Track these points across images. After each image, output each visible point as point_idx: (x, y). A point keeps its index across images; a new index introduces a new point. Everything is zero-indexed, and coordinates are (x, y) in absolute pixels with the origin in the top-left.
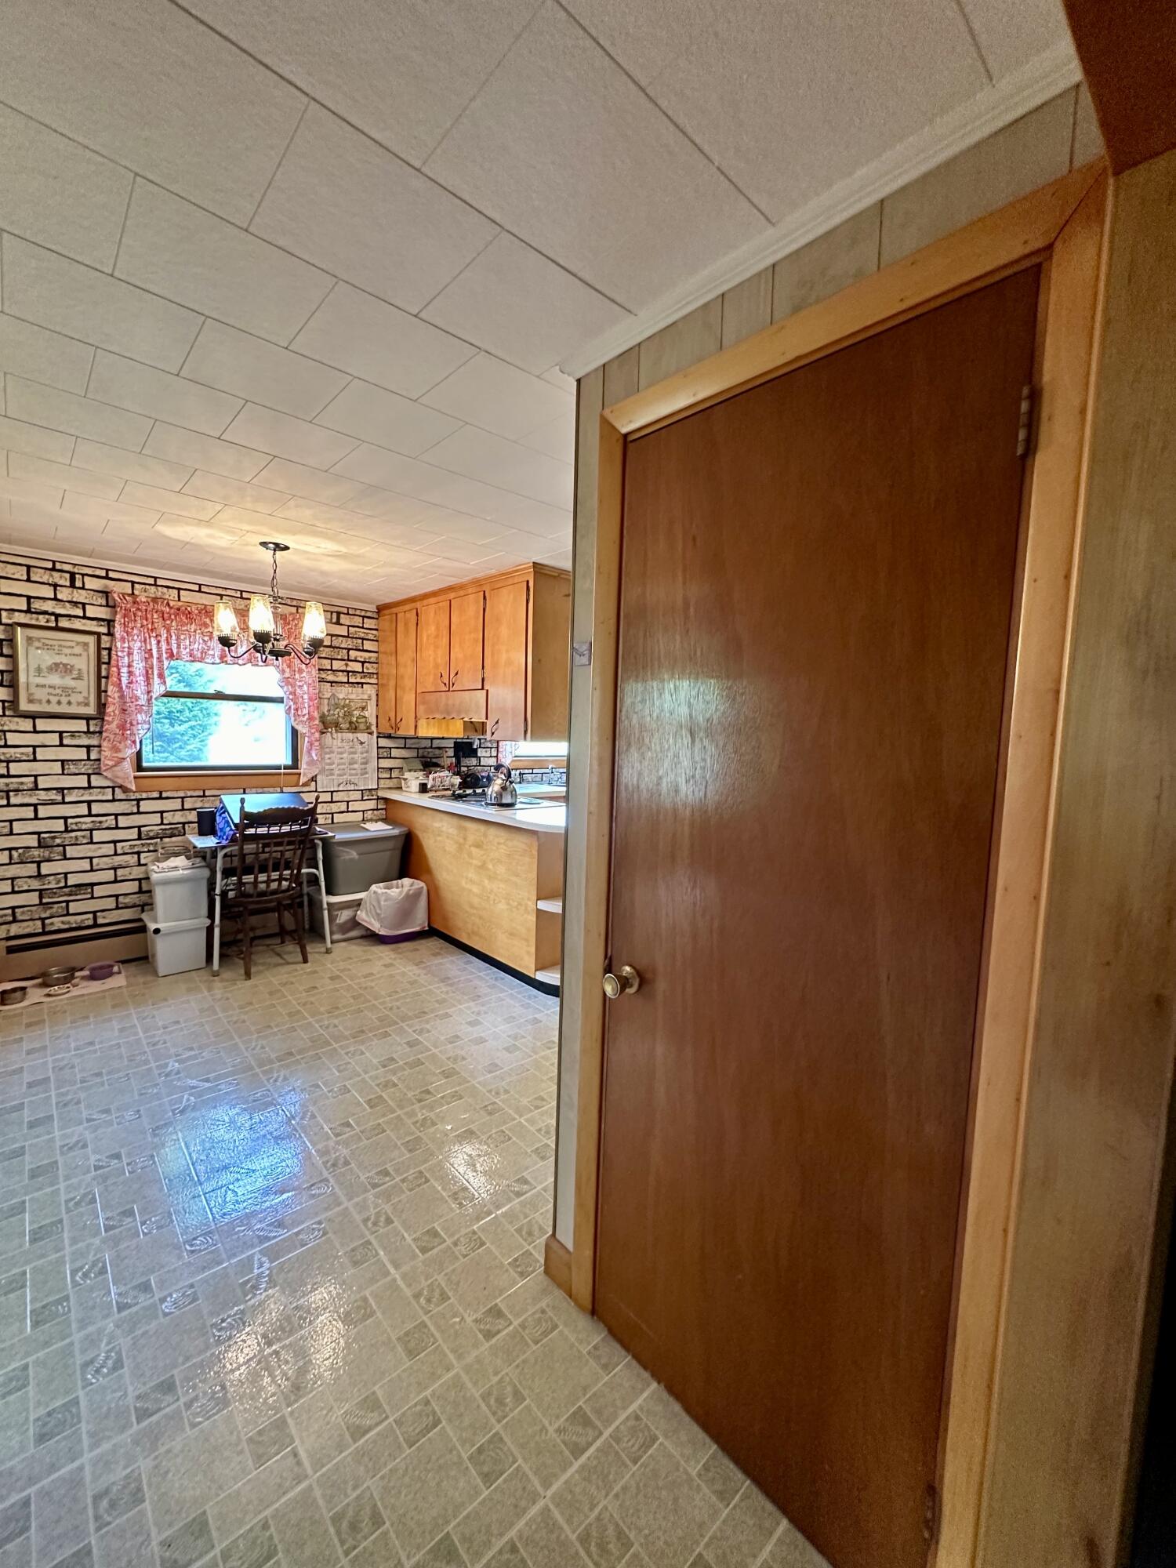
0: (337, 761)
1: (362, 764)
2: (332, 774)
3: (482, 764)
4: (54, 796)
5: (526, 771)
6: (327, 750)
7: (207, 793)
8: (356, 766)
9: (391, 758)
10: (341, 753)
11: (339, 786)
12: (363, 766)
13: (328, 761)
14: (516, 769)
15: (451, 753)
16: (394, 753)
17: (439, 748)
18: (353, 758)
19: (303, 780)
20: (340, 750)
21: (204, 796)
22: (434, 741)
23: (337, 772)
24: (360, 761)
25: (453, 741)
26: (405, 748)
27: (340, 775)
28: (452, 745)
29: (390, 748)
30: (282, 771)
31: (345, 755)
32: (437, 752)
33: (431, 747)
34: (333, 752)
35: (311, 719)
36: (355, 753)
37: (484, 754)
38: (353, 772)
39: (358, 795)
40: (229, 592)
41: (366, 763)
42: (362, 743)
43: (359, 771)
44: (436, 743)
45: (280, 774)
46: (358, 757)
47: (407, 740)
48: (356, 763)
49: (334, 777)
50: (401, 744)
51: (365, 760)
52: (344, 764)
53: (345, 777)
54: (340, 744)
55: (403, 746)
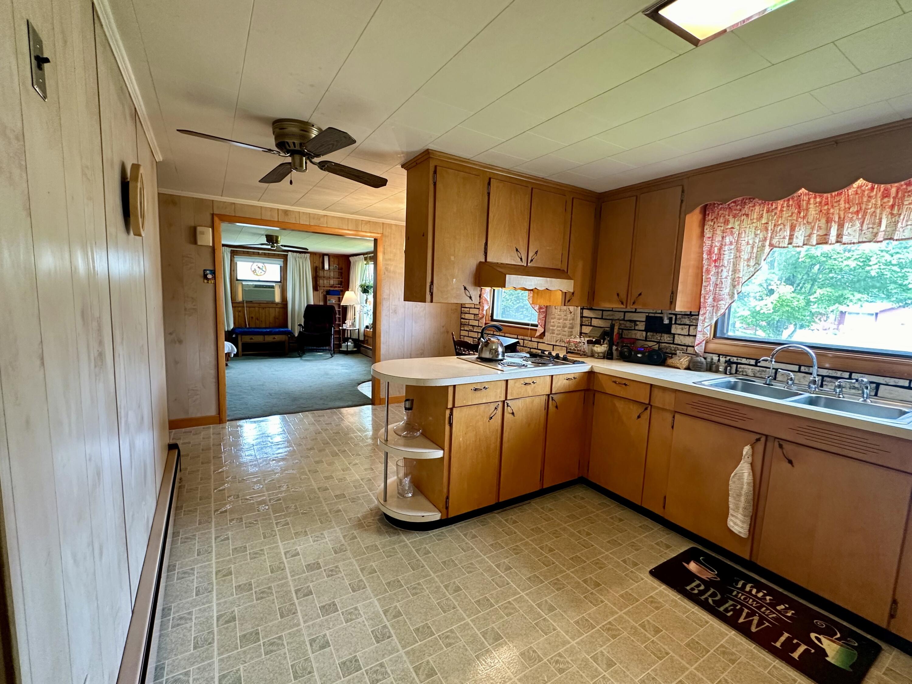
0: (557, 324)
1: (570, 328)
2: (553, 333)
3: (676, 342)
4: (471, 328)
5: (744, 361)
6: (553, 316)
8: (566, 329)
9: (591, 326)
10: (559, 319)
11: (556, 342)
12: (570, 330)
13: (552, 324)
14: (726, 356)
15: (642, 326)
16: (595, 322)
17: (631, 321)
18: (565, 323)
19: (538, 334)
20: (559, 317)
22: (626, 314)
23: (556, 332)
24: (568, 326)
25: (644, 315)
26: (602, 318)
27: (557, 334)
28: (644, 319)
29: (591, 318)
30: (530, 327)
31: (561, 321)
32: (628, 324)
33: (624, 320)
34: (555, 318)
36: (566, 320)
37: (679, 331)
38: (565, 333)
41: (572, 328)
42: (571, 313)
43: (567, 333)
44: (628, 316)
45: (528, 329)
46: (568, 322)
47: (604, 312)
48: (566, 327)
49: (554, 335)
50: (598, 315)
51: (571, 326)
52: (560, 327)
53: (560, 336)
54: (559, 313)
55: (600, 317)
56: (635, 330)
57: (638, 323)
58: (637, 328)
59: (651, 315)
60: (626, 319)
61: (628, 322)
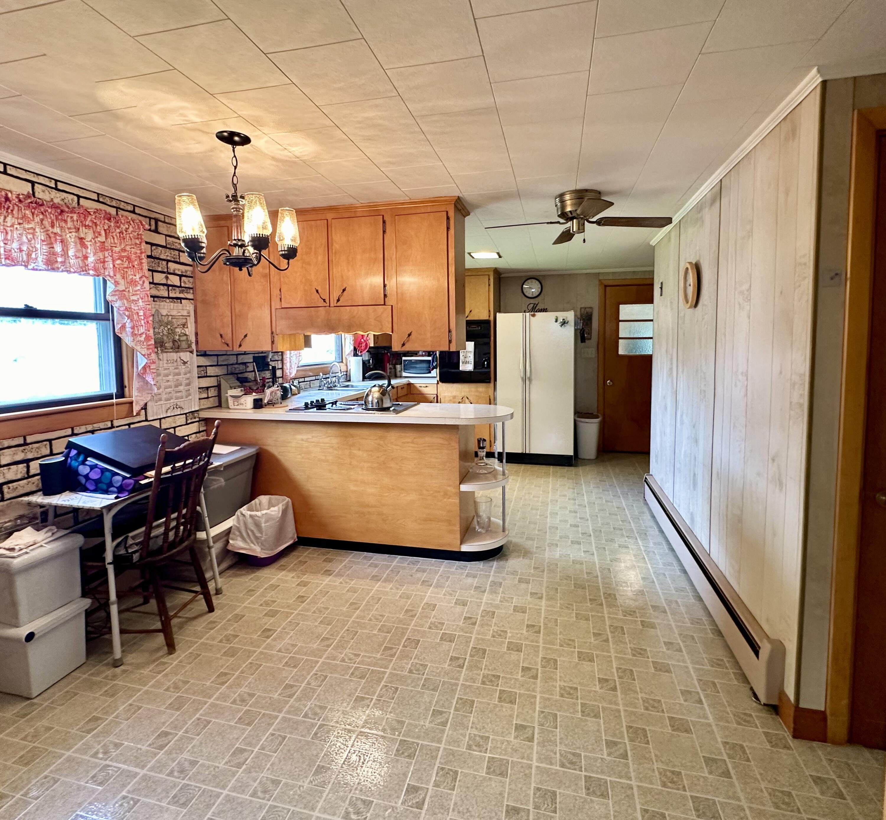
0: (163, 385)
1: (186, 385)
2: (160, 400)
7: (29, 439)
8: (181, 388)
9: (207, 376)
10: (167, 375)
11: (167, 411)
12: (187, 388)
16: (210, 371)
17: (243, 364)
18: (177, 380)
19: (136, 409)
20: (166, 371)
21: (25, 444)
22: (239, 357)
23: (164, 396)
24: (185, 382)
25: (251, 356)
26: (217, 365)
27: (167, 400)
28: (252, 360)
29: (206, 366)
31: (170, 377)
33: (237, 364)
35: (148, 338)
36: (179, 374)
38: (179, 394)
39: (182, 420)
40: (41, 180)
41: (189, 384)
42: (185, 363)
43: (184, 394)
44: (240, 359)
45: (112, 405)
46: (182, 378)
47: (219, 357)
48: (181, 385)
49: (162, 402)
50: (214, 361)
51: (187, 381)
52: (170, 387)
53: (172, 401)
54: (165, 365)
55: (216, 364)
56: (246, 372)
57: (248, 364)
58: (248, 370)
59: (256, 355)
60: (239, 362)
61: (241, 366)
